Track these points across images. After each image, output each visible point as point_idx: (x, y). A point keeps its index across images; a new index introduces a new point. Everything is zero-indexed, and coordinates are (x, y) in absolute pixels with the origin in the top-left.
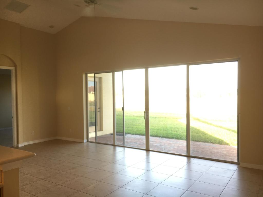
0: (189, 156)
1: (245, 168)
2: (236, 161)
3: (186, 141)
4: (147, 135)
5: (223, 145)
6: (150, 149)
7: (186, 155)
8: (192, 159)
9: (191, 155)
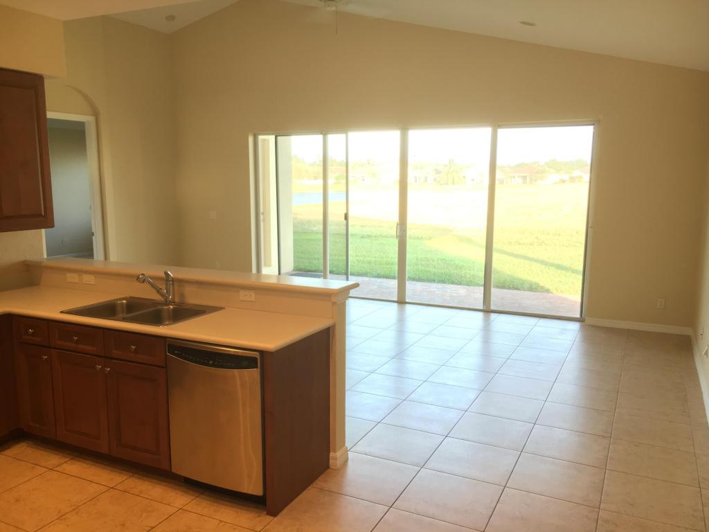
0: (487, 311)
1: (600, 327)
2: (578, 316)
3: (482, 288)
4: (401, 278)
5: (539, 294)
6: (407, 300)
7: (481, 308)
8: (493, 316)
9: (493, 308)
